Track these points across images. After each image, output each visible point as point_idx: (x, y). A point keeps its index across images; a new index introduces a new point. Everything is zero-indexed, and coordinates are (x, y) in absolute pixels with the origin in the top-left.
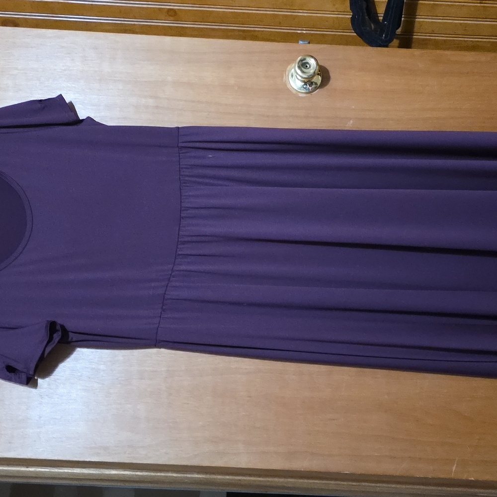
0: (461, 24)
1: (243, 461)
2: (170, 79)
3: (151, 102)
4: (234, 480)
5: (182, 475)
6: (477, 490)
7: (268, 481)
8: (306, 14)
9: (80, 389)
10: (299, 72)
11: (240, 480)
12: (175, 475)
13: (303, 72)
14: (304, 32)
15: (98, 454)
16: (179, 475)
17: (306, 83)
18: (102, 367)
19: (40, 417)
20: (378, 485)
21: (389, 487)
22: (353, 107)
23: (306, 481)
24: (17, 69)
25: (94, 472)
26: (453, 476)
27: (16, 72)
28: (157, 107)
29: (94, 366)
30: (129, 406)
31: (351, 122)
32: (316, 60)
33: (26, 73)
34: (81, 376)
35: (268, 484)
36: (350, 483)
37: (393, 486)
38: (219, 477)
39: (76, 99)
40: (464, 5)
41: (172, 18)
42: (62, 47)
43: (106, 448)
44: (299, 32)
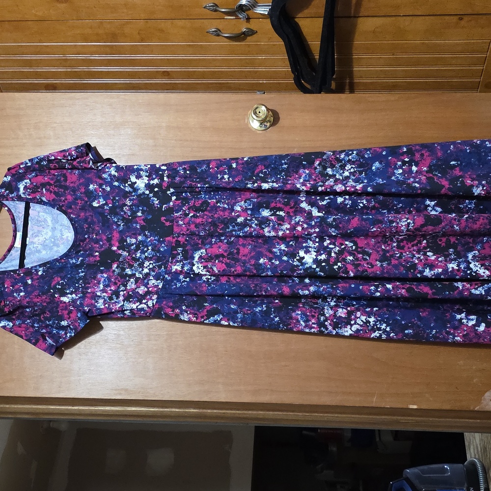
0: (381, 70)
1: (222, 396)
2: (164, 124)
3: (151, 142)
4: (220, 413)
5: (182, 410)
6: (399, 418)
7: (245, 414)
8: (264, 70)
9: (107, 349)
10: (254, 117)
11: (224, 413)
12: (177, 410)
13: (257, 117)
14: (265, 82)
15: (120, 394)
16: (180, 410)
17: (261, 124)
18: (122, 333)
19: (80, 369)
20: (326, 415)
21: (332, 417)
22: (297, 139)
23: (271, 413)
24: (55, 123)
25: (120, 409)
26: (374, 405)
27: (55, 125)
28: (155, 146)
29: (116, 333)
30: (141, 360)
31: (296, 150)
32: (266, 107)
33: (62, 126)
34: (107, 339)
35: (245, 416)
36: (305, 414)
37: (337, 415)
38: (209, 411)
39: (98, 142)
40: (380, 57)
41: (166, 77)
42: (87, 105)
43: (126, 390)
44: (260, 82)
